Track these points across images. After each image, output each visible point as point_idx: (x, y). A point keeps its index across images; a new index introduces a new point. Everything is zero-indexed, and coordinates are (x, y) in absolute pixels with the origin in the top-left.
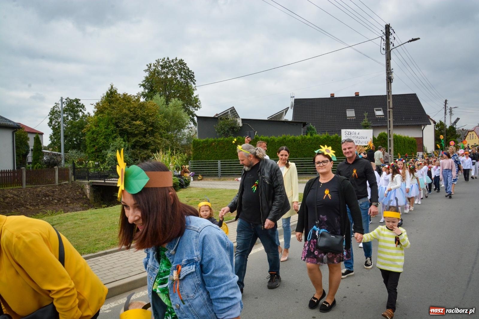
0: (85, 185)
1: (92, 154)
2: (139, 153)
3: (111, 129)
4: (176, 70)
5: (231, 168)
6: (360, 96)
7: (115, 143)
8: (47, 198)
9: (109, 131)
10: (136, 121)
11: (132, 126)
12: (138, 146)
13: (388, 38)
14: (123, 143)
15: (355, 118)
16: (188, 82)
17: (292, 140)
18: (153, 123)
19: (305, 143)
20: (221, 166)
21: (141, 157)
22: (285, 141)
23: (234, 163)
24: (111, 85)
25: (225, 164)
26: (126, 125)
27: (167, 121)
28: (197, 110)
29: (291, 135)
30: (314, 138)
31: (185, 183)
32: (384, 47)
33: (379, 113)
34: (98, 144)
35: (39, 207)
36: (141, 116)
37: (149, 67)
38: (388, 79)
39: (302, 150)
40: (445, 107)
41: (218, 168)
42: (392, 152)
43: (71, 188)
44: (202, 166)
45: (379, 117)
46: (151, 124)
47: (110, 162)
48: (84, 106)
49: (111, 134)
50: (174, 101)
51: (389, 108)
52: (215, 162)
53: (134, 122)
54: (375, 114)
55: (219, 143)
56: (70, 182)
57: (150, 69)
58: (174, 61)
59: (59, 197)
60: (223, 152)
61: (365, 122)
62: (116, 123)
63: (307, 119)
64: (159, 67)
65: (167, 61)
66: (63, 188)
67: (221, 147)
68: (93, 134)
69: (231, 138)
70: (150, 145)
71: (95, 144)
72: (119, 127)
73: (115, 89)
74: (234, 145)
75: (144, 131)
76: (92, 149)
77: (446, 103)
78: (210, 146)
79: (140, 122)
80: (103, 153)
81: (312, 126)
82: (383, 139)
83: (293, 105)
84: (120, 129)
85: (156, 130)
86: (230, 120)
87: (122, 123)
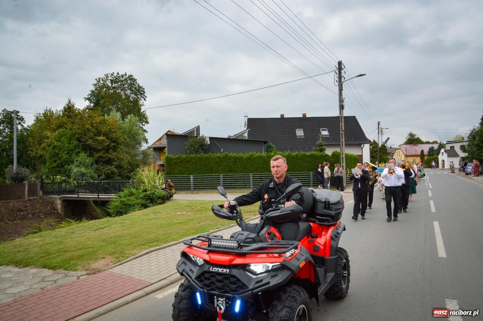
0: (56, 199)
1: (53, 169)
2: (103, 169)
3: (73, 144)
4: (126, 85)
5: (202, 182)
6: (307, 117)
7: (79, 159)
8: (22, 213)
9: (72, 146)
10: (99, 136)
11: (94, 142)
12: (101, 161)
13: (340, 72)
14: (87, 159)
15: (304, 137)
16: (139, 98)
18: (115, 138)
20: (194, 180)
21: (105, 173)
22: (252, 158)
23: (205, 178)
24: (68, 99)
25: (197, 178)
26: (91, 140)
27: (126, 137)
28: (144, 125)
29: (257, 152)
31: (170, 195)
32: (337, 79)
33: (325, 133)
34: (60, 159)
36: (104, 133)
38: (341, 106)
39: (267, 166)
40: (378, 128)
41: (190, 183)
42: (345, 168)
43: (41, 202)
45: (325, 136)
46: (114, 139)
47: (77, 178)
48: (23, 119)
49: (74, 149)
51: (342, 131)
52: (188, 176)
53: (98, 138)
54: (321, 134)
55: (192, 159)
56: (38, 197)
57: (99, 83)
58: (124, 76)
59: (33, 212)
60: (195, 168)
61: (320, 141)
62: (79, 138)
63: (261, 139)
64: (108, 81)
65: (117, 76)
66: (33, 203)
67: (194, 163)
68: (54, 149)
69: (202, 155)
70: (113, 160)
71: (56, 159)
72: (82, 142)
73: (72, 104)
74: (205, 161)
75: (107, 146)
76: (52, 164)
77: (379, 125)
78: (182, 162)
79: (103, 138)
80: (65, 168)
81: (272, 144)
82: (335, 156)
83: (247, 124)
84: (83, 145)
85: (118, 146)
86: (200, 138)
87: (85, 138)
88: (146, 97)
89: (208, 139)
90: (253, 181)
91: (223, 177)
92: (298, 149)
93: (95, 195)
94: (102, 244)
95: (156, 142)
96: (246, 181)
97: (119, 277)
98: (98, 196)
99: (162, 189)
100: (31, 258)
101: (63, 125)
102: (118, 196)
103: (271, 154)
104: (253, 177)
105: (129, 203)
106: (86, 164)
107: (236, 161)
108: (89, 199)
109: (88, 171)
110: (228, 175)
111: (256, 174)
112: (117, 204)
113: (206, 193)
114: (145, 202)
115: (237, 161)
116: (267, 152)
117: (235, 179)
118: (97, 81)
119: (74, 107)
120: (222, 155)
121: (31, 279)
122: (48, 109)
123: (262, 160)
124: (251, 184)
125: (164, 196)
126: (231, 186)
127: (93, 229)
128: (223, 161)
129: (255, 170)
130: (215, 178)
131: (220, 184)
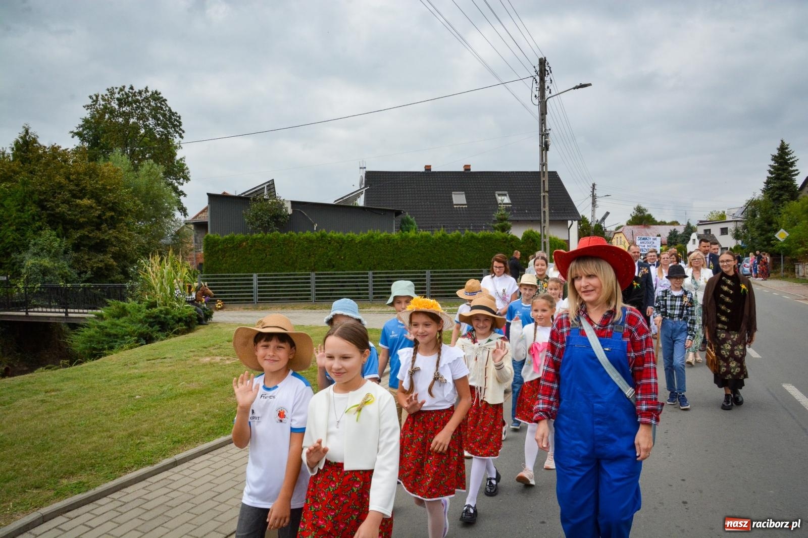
2: (88, 259)
3: (29, 213)
4: (146, 110)
5: (276, 287)
6: (471, 170)
7: (40, 240)
9: (26, 216)
10: (81, 198)
11: (72, 209)
12: (84, 246)
13: (542, 80)
14: (56, 241)
15: (466, 206)
16: (171, 133)
18: (113, 203)
19: (407, 246)
20: (259, 284)
21: (92, 268)
22: (373, 242)
23: (282, 279)
25: (266, 279)
26: (63, 206)
27: (138, 202)
28: (182, 184)
29: (383, 231)
30: (422, 237)
31: (205, 314)
32: (537, 93)
33: (503, 200)
34: (1, 241)
36: (91, 191)
37: (94, 101)
38: (543, 144)
39: (402, 258)
40: (593, 194)
41: (252, 288)
44: (222, 285)
45: (504, 206)
46: (111, 205)
49: (31, 222)
50: (148, 165)
51: (544, 191)
52: (248, 276)
53: (79, 201)
54: (496, 201)
55: (254, 244)
57: (96, 104)
58: (143, 93)
60: (262, 259)
61: (501, 211)
62: (41, 201)
63: (389, 206)
64: (113, 101)
65: (129, 92)
67: (260, 250)
69: (276, 234)
70: (109, 244)
72: (46, 210)
73: (33, 136)
74: (282, 247)
75: (97, 217)
77: (594, 189)
78: (237, 247)
79: (89, 202)
80: (13, 259)
82: (530, 240)
83: (364, 182)
84: (50, 214)
85: (120, 218)
86: (272, 203)
87: (53, 202)
88: (183, 132)
89: (288, 206)
90: (374, 285)
91: (317, 278)
92: (457, 227)
93: (60, 312)
96: (361, 286)
98: (67, 313)
99: (189, 302)
101: (11, 176)
103: (409, 234)
104: (373, 278)
105: (113, 332)
106: (53, 251)
107: (341, 248)
109: (56, 265)
110: (325, 274)
111: (380, 273)
112: (92, 332)
113: (283, 308)
114: (148, 329)
115: (343, 248)
116: (400, 231)
117: (339, 282)
118: (92, 100)
119: (35, 142)
120: (314, 236)
123: (391, 246)
124: (371, 291)
125: (190, 317)
126: (331, 294)
128: (316, 246)
129: (379, 264)
130: (301, 279)
131: (310, 291)
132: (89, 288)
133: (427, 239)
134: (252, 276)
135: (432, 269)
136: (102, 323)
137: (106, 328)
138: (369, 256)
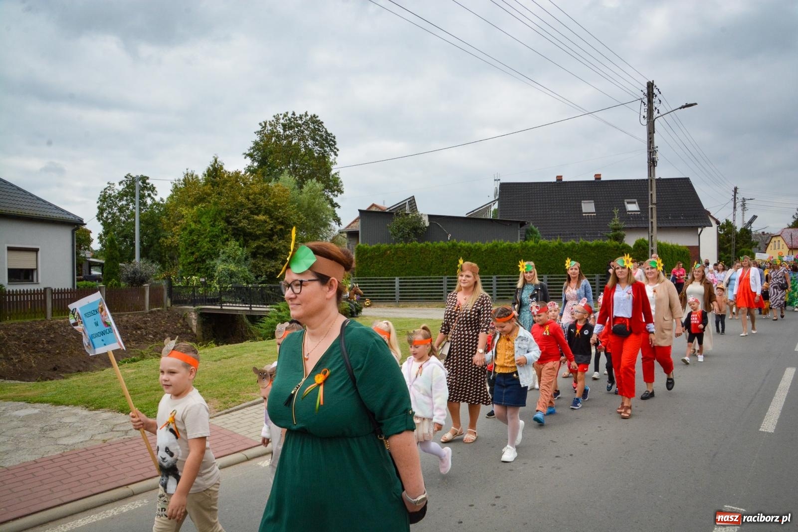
0: (190, 312)
1: (190, 266)
2: (263, 265)
3: (219, 227)
4: (306, 132)
5: (414, 289)
6: (602, 179)
7: (227, 249)
8: (139, 332)
9: (217, 230)
10: (257, 214)
11: (251, 223)
12: (260, 254)
13: (650, 102)
14: (239, 250)
15: (595, 214)
16: (327, 151)
17: (507, 248)
18: (283, 218)
20: (400, 286)
21: (267, 272)
22: (497, 250)
23: (419, 282)
24: (214, 157)
25: (406, 282)
26: (245, 221)
27: (301, 216)
29: (505, 241)
30: (540, 245)
31: (356, 309)
32: (645, 114)
33: (632, 207)
34: (199, 250)
35: (130, 345)
36: (265, 208)
37: (263, 127)
38: (651, 161)
40: (735, 198)
41: (394, 289)
43: (168, 316)
44: (370, 286)
45: (633, 213)
46: (281, 219)
47: (221, 279)
48: (154, 188)
49: (220, 234)
51: (652, 204)
52: (391, 279)
53: (256, 217)
54: (625, 209)
55: (397, 252)
56: (165, 308)
57: (265, 130)
58: (303, 117)
59: (155, 331)
60: (403, 265)
61: (616, 221)
62: (227, 217)
63: (515, 218)
64: (278, 126)
65: (292, 117)
66: (157, 317)
67: (401, 257)
68: (191, 235)
69: (416, 244)
70: (279, 252)
71: (194, 250)
72: (231, 225)
73: (220, 164)
74: (419, 254)
75: (270, 230)
76: (188, 258)
77: (735, 192)
78: (382, 255)
79: (264, 217)
80: (207, 265)
81: (533, 227)
82: (641, 248)
83: (498, 193)
84: (234, 228)
85: (288, 230)
86: (412, 217)
87: (236, 218)
88: (338, 150)
89: (426, 219)
90: (497, 288)
91: (448, 282)
92: (585, 234)
93: (245, 307)
94: (215, 381)
95: (353, 222)
97: (217, 431)
98: (251, 307)
99: (344, 299)
100: (108, 397)
101: (205, 198)
102: (276, 308)
103: (529, 243)
104: (497, 281)
106: (237, 258)
107: (469, 255)
108: (237, 312)
109: (240, 269)
111: (503, 277)
113: (420, 306)
115: (471, 255)
116: (524, 241)
118: (261, 127)
119: (222, 169)
120: (446, 245)
121: (96, 427)
122: (189, 171)
124: (494, 293)
127: (214, 359)
128: (448, 254)
129: (502, 270)
130: (436, 282)
131: (442, 292)
132: (265, 288)
133: (545, 247)
134: (394, 279)
135: (549, 274)
136: (280, 314)
137: (284, 317)
138: (494, 263)
